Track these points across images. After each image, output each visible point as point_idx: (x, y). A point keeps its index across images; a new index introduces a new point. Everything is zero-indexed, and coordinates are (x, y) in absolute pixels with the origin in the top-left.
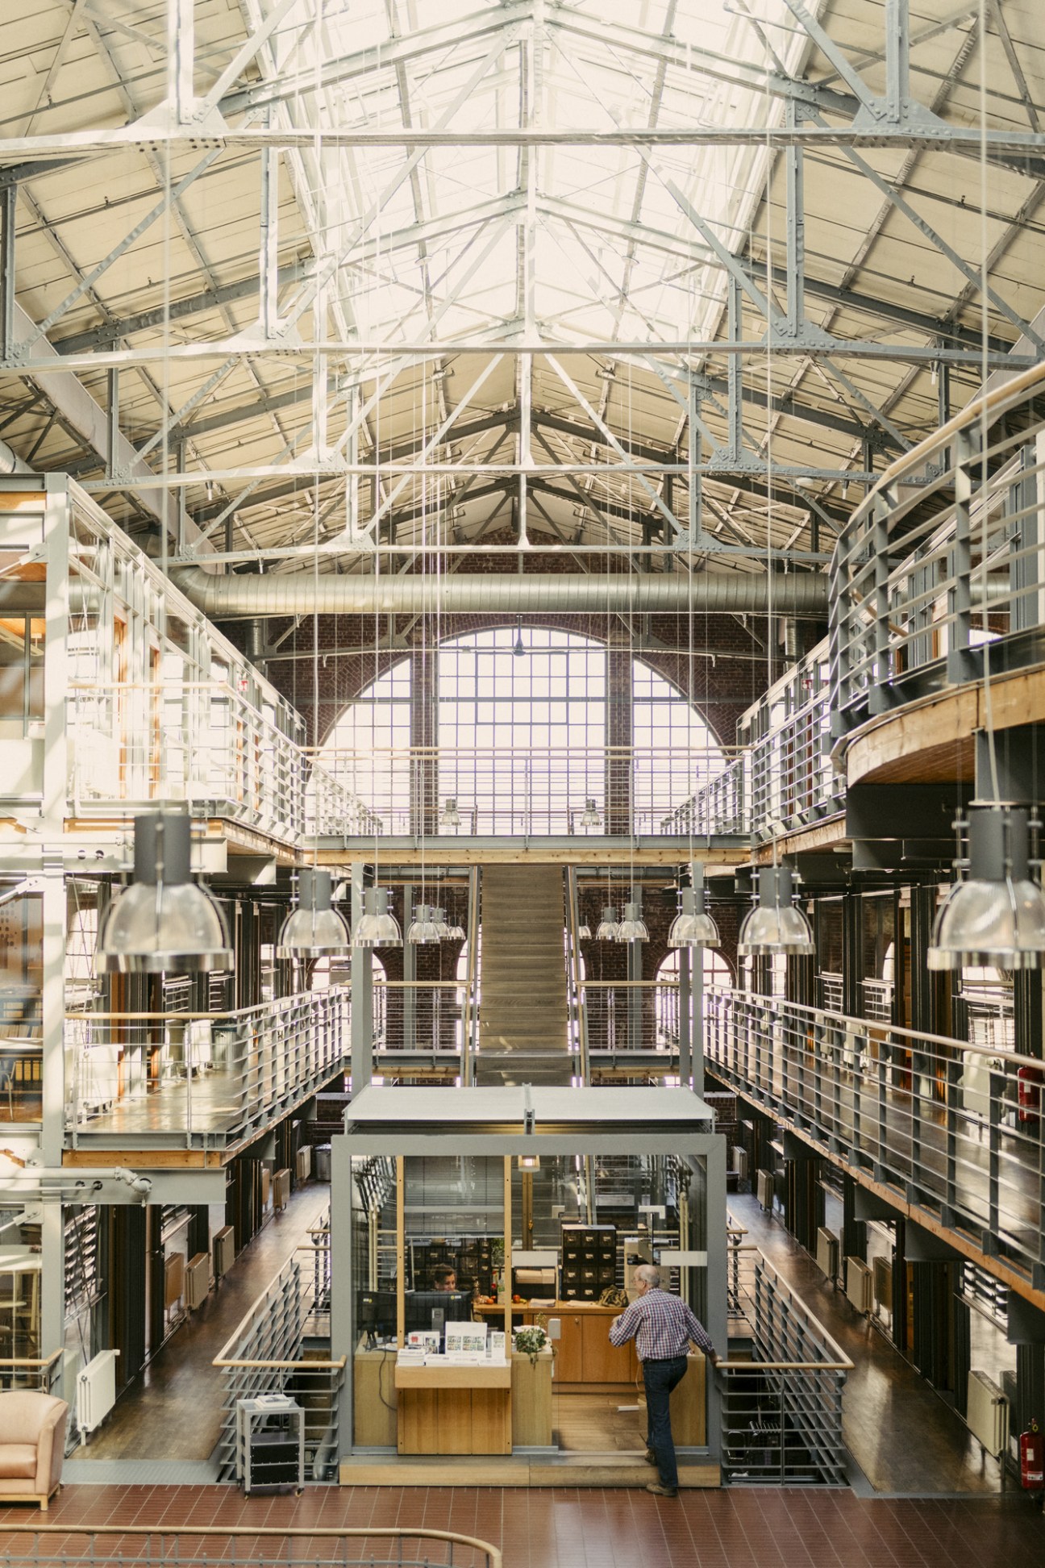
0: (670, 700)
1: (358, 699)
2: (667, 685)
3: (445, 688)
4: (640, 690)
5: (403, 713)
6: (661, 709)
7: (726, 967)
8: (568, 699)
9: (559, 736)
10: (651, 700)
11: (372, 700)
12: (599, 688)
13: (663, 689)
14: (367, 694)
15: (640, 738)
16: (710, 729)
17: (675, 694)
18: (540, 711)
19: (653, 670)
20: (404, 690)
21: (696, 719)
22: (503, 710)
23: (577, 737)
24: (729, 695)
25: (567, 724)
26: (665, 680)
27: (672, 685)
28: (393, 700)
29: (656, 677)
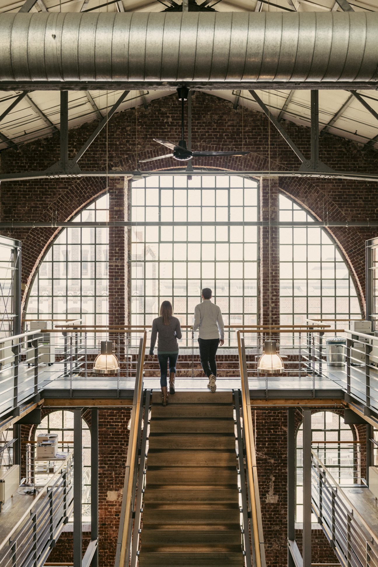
0: (306, 224)
1: (70, 224)
2: (304, 213)
3: (137, 215)
4: (284, 217)
5: (104, 234)
6: (300, 231)
7: (350, 428)
8: (229, 224)
9: (222, 252)
10: (293, 224)
11: (82, 224)
12: (252, 215)
13: (301, 216)
14: (77, 220)
15: (284, 253)
16: (338, 247)
17: (310, 220)
18: (208, 232)
19: (294, 201)
20: (104, 217)
21: (326, 239)
22: (180, 232)
23: (236, 253)
24: (353, 221)
25: (229, 242)
26: (303, 209)
27: (308, 213)
28: (95, 224)
29: (296, 207)
